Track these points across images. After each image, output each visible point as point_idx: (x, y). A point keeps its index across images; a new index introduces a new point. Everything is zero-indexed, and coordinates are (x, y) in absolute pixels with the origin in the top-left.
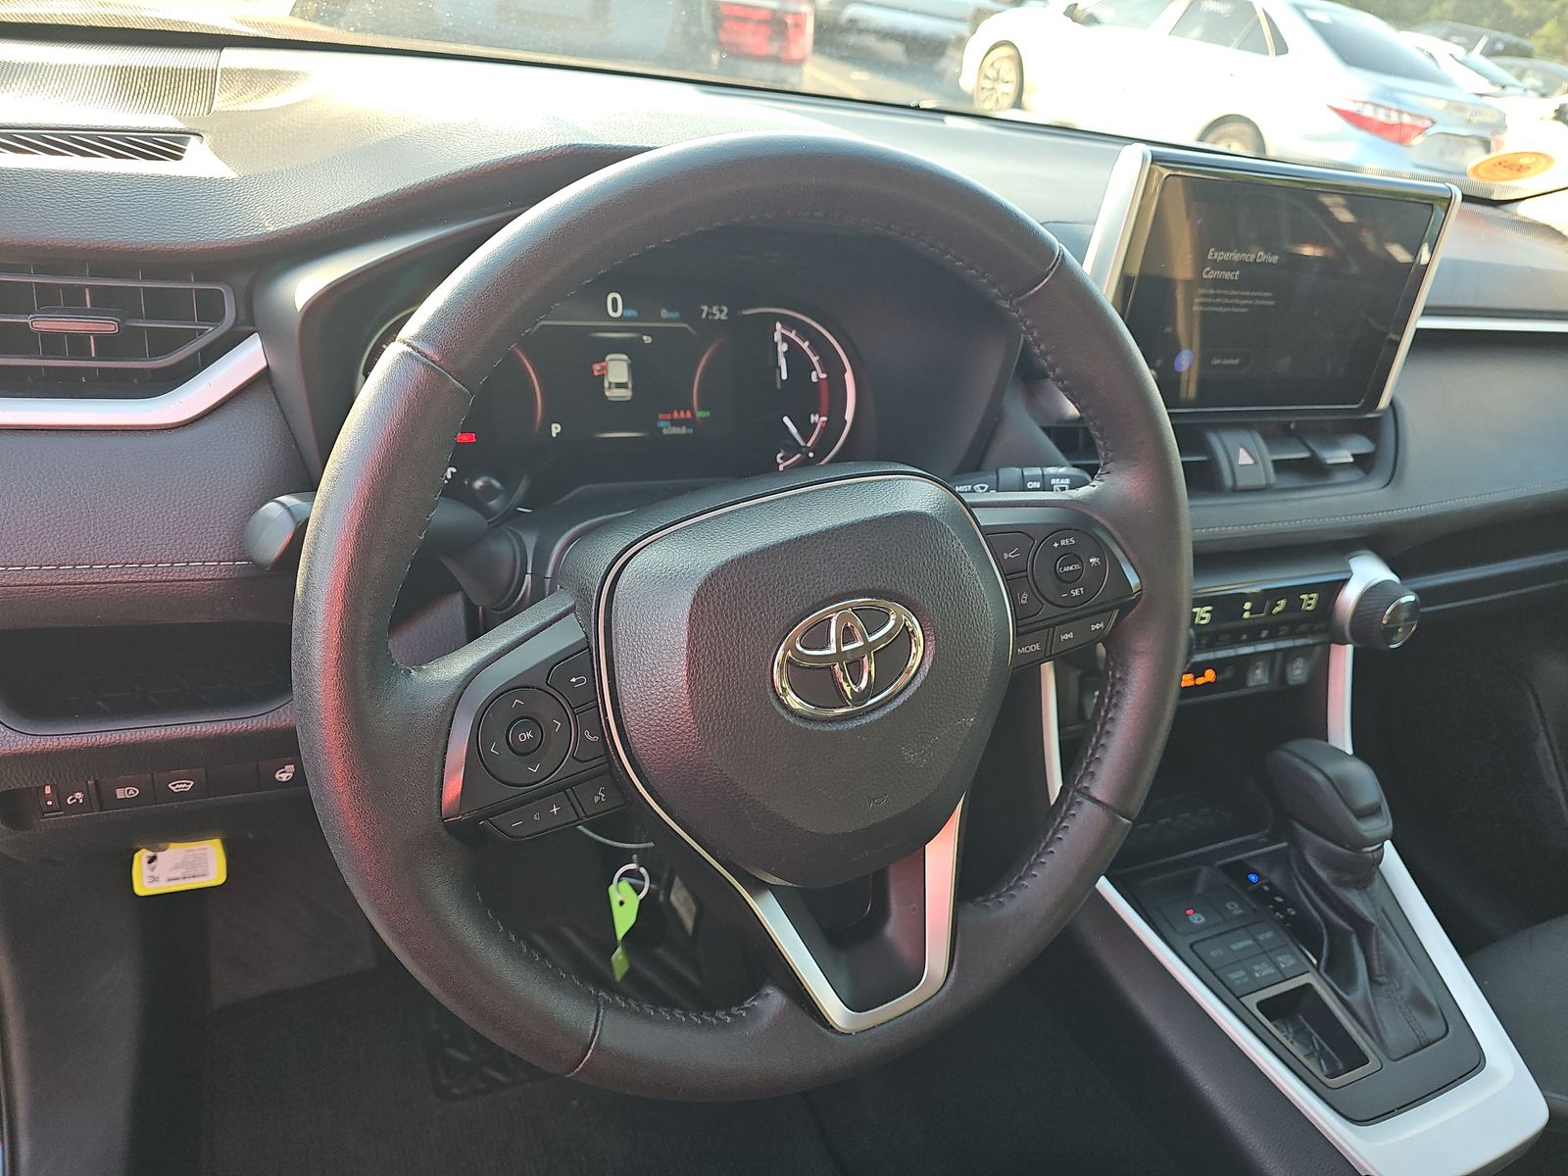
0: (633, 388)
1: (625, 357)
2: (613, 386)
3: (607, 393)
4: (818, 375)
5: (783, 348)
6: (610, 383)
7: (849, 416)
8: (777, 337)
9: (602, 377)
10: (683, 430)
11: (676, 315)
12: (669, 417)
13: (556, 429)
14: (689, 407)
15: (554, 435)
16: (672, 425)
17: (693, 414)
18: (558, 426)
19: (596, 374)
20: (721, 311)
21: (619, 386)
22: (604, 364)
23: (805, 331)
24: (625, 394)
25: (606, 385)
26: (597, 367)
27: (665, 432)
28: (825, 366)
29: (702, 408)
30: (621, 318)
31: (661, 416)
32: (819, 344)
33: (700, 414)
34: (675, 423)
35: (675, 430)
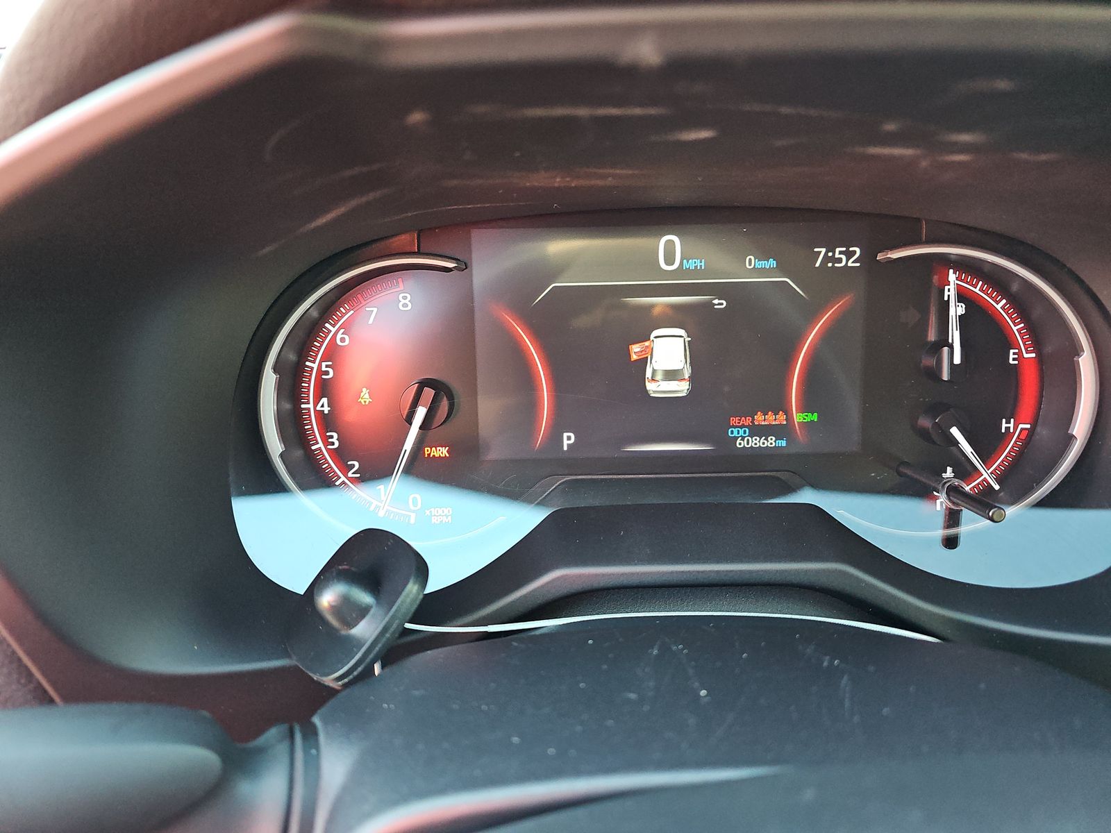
0: (692, 379)
1: (682, 332)
2: (659, 376)
3: (650, 386)
4: (1021, 353)
5: (956, 310)
6: (654, 371)
7: (1081, 427)
8: (950, 292)
9: (643, 362)
10: (771, 442)
11: (772, 263)
12: (748, 421)
13: (568, 439)
14: (780, 405)
15: (565, 448)
16: (751, 435)
17: (789, 418)
18: (572, 435)
19: (634, 357)
20: (849, 255)
21: (671, 375)
22: (647, 344)
23: (998, 281)
24: (681, 388)
25: (649, 374)
26: (635, 348)
27: (740, 444)
28: (1036, 338)
29: (804, 408)
30: (681, 272)
31: (734, 421)
32: (1024, 301)
33: (798, 418)
34: (757, 431)
35: (757, 442)
